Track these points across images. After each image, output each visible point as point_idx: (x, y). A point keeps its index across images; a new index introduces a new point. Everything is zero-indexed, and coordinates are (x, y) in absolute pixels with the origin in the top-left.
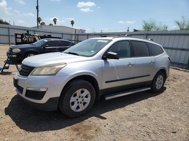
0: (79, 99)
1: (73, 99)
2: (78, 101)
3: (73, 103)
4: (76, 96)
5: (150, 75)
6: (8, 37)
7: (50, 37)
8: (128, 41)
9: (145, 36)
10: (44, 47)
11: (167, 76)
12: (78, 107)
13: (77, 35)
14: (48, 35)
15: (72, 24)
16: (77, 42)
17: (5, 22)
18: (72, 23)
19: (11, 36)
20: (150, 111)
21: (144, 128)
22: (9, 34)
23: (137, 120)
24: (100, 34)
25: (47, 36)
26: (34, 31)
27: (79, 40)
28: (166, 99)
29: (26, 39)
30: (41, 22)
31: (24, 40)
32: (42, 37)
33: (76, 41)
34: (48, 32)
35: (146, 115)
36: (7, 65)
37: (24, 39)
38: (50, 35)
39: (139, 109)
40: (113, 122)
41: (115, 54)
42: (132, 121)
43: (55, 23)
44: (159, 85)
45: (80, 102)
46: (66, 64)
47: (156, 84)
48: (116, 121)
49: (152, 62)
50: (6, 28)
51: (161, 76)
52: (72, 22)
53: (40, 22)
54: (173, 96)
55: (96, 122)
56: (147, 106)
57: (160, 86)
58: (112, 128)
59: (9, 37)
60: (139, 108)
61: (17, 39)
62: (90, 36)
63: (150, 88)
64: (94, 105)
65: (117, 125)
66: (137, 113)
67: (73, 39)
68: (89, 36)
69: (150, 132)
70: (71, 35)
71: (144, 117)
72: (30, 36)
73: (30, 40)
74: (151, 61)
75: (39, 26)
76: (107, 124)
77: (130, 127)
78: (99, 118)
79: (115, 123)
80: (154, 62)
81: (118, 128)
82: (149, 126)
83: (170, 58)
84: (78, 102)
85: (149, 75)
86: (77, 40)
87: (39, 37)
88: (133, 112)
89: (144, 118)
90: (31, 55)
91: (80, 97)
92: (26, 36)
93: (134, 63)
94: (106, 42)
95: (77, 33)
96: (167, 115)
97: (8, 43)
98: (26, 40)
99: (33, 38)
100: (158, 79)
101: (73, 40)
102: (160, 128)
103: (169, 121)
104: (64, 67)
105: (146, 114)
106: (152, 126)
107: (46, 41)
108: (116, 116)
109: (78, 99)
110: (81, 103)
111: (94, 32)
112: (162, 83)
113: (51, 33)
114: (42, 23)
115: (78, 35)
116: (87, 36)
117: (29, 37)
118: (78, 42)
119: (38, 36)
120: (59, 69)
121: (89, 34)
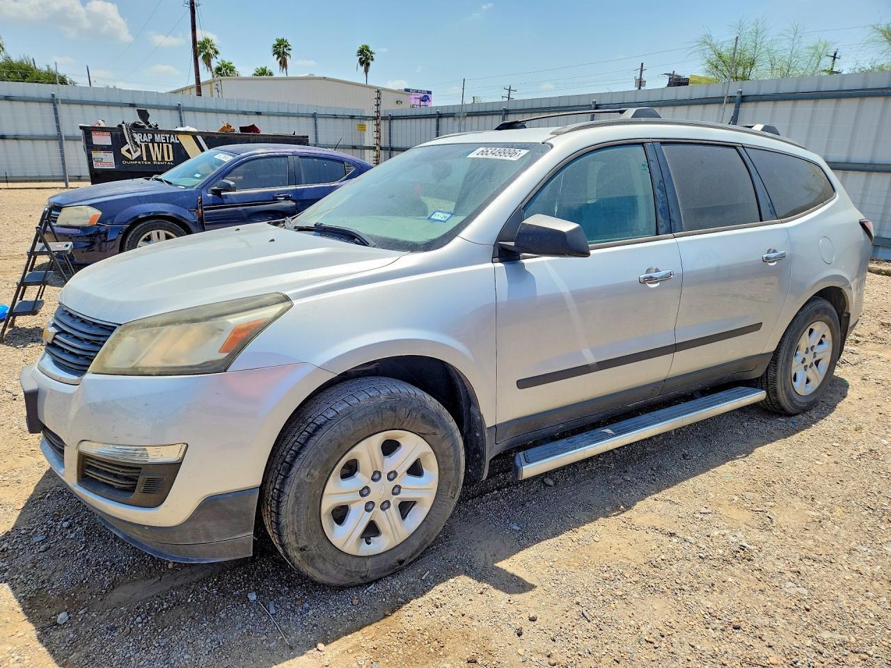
0: (372, 485)
1: (337, 491)
2: (367, 499)
3: (340, 514)
4: (358, 475)
5: (761, 323)
6: (54, 145)
7: (250, 134)
8: (642, 144)
9: (730, 109)
10: (217, 193)
11: (851, 324)
12: (372, 530)
13: (384, 118)
14: (242, 129)
15: (362, 63)
16: (387, 153)
17: (45, 69)
18: (365, 58)
19: (68, 138)
20: (764, 528)
21: (738, 635)
22: (58, 128)
23: (698, 589)
24: (496, 108)
25: (238, 131)
26: (179, 109)
27: (394, 145)
28: (848, 450)
29: (138, 153)
30: (215, 63)
31: (128, 155)
32: (213, 140)
33: (381, 149)
34: (245, 113)
35: (742, 554)
36: (31, 294)
37: (128, 151)
38: (253, 128)
39: (706, 518)
40: (566, 603)
41: (566, 226)
42: (669, 592)
43: (283, 64)
44: (810, 373)
45: (378, 504)
46: (287, 299)
47: (796, 367)
48: (578, 599)
49: (772, 255)
50: (40, 101)
51: (820, 328)
52: (361, 52)
53: (208, 64)
54: (884, 433)
55: (470, 610)
56: (749, 495)
57: (817, 377)
58: (558, 644)
59: (61, 147)
60: (704, 510)
61: (95, 155)
62: (451, 119)
63: (760, 395)
64: (462, 500)
65: (589, 626)
66: (692, 540)
67: (369, 140)
68: (444, 121)
69: (772, 660)
70: (356, 122)
71: (738, 568)
72: (157, 138)
73: (156, 154)
74: (768, 252)
75: (207, 83)
76: (533, 620)
77: (656, 634)
78: (486, 585)
79: (573, 614)
80: (783, 256)
81: (593, 641)
82: (767, 621)
83: (870, 225)
84: (368, 504)
85: (757, 327)
86: (388, 145)
87: (200, 138)
88: (672, 535)
89: (737, 572)
90: (154, 233)
91: (376, 476)
92: (138, 137)
93: (677, 270)
94: (514, 158)
95: (388, 107)
96: (859, 548)
97: (58, 172)
98: (137, 159)
99: (172, 144)
100: (805, 341)
101: (367, 144)
102: (826, 635)
103: (876, 585)
104: (276, 318)
105: (743, 548)
106: (781, 623)
107: (227, 159)
108: (583, 566)
109: (367, 488)
110: (385, 505)
111: (469, 101)
112: (824, 364)
113: (259, 114)
114: (219, 69)
115: (393, 118)
116: (434, 121)
117: (153, 141)
118: (395, 152)
119: (194, 135)
120: (244, 334)
121: (444, 112)
